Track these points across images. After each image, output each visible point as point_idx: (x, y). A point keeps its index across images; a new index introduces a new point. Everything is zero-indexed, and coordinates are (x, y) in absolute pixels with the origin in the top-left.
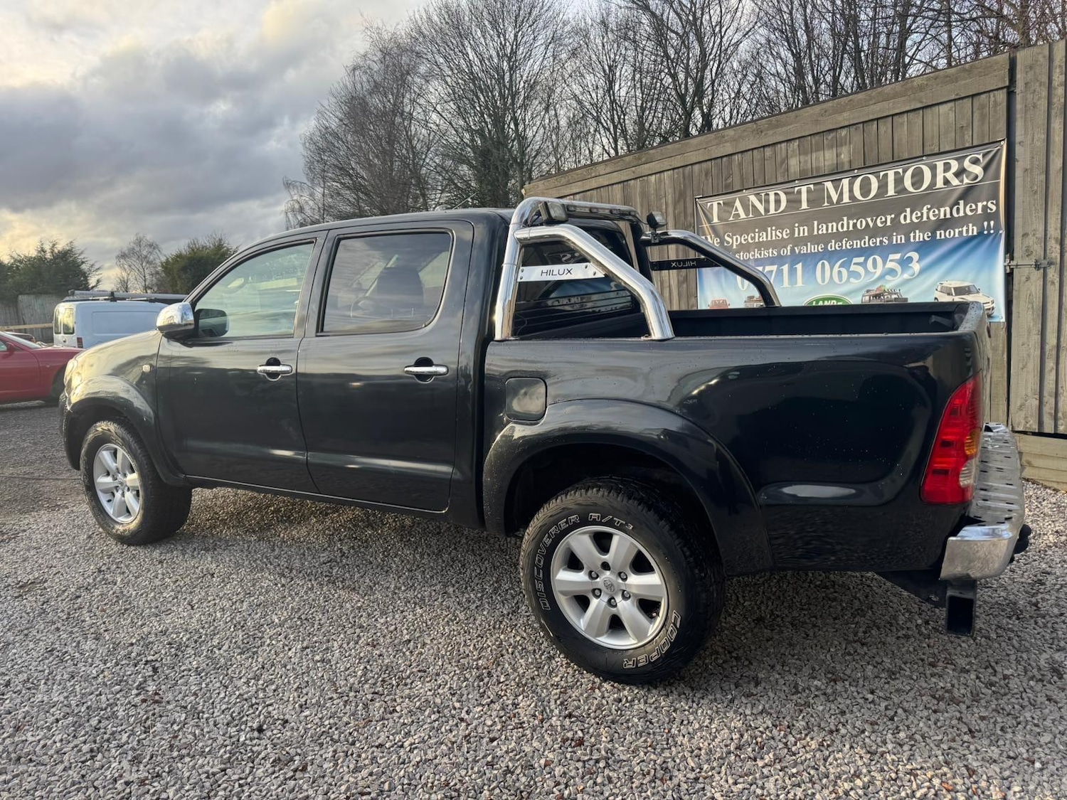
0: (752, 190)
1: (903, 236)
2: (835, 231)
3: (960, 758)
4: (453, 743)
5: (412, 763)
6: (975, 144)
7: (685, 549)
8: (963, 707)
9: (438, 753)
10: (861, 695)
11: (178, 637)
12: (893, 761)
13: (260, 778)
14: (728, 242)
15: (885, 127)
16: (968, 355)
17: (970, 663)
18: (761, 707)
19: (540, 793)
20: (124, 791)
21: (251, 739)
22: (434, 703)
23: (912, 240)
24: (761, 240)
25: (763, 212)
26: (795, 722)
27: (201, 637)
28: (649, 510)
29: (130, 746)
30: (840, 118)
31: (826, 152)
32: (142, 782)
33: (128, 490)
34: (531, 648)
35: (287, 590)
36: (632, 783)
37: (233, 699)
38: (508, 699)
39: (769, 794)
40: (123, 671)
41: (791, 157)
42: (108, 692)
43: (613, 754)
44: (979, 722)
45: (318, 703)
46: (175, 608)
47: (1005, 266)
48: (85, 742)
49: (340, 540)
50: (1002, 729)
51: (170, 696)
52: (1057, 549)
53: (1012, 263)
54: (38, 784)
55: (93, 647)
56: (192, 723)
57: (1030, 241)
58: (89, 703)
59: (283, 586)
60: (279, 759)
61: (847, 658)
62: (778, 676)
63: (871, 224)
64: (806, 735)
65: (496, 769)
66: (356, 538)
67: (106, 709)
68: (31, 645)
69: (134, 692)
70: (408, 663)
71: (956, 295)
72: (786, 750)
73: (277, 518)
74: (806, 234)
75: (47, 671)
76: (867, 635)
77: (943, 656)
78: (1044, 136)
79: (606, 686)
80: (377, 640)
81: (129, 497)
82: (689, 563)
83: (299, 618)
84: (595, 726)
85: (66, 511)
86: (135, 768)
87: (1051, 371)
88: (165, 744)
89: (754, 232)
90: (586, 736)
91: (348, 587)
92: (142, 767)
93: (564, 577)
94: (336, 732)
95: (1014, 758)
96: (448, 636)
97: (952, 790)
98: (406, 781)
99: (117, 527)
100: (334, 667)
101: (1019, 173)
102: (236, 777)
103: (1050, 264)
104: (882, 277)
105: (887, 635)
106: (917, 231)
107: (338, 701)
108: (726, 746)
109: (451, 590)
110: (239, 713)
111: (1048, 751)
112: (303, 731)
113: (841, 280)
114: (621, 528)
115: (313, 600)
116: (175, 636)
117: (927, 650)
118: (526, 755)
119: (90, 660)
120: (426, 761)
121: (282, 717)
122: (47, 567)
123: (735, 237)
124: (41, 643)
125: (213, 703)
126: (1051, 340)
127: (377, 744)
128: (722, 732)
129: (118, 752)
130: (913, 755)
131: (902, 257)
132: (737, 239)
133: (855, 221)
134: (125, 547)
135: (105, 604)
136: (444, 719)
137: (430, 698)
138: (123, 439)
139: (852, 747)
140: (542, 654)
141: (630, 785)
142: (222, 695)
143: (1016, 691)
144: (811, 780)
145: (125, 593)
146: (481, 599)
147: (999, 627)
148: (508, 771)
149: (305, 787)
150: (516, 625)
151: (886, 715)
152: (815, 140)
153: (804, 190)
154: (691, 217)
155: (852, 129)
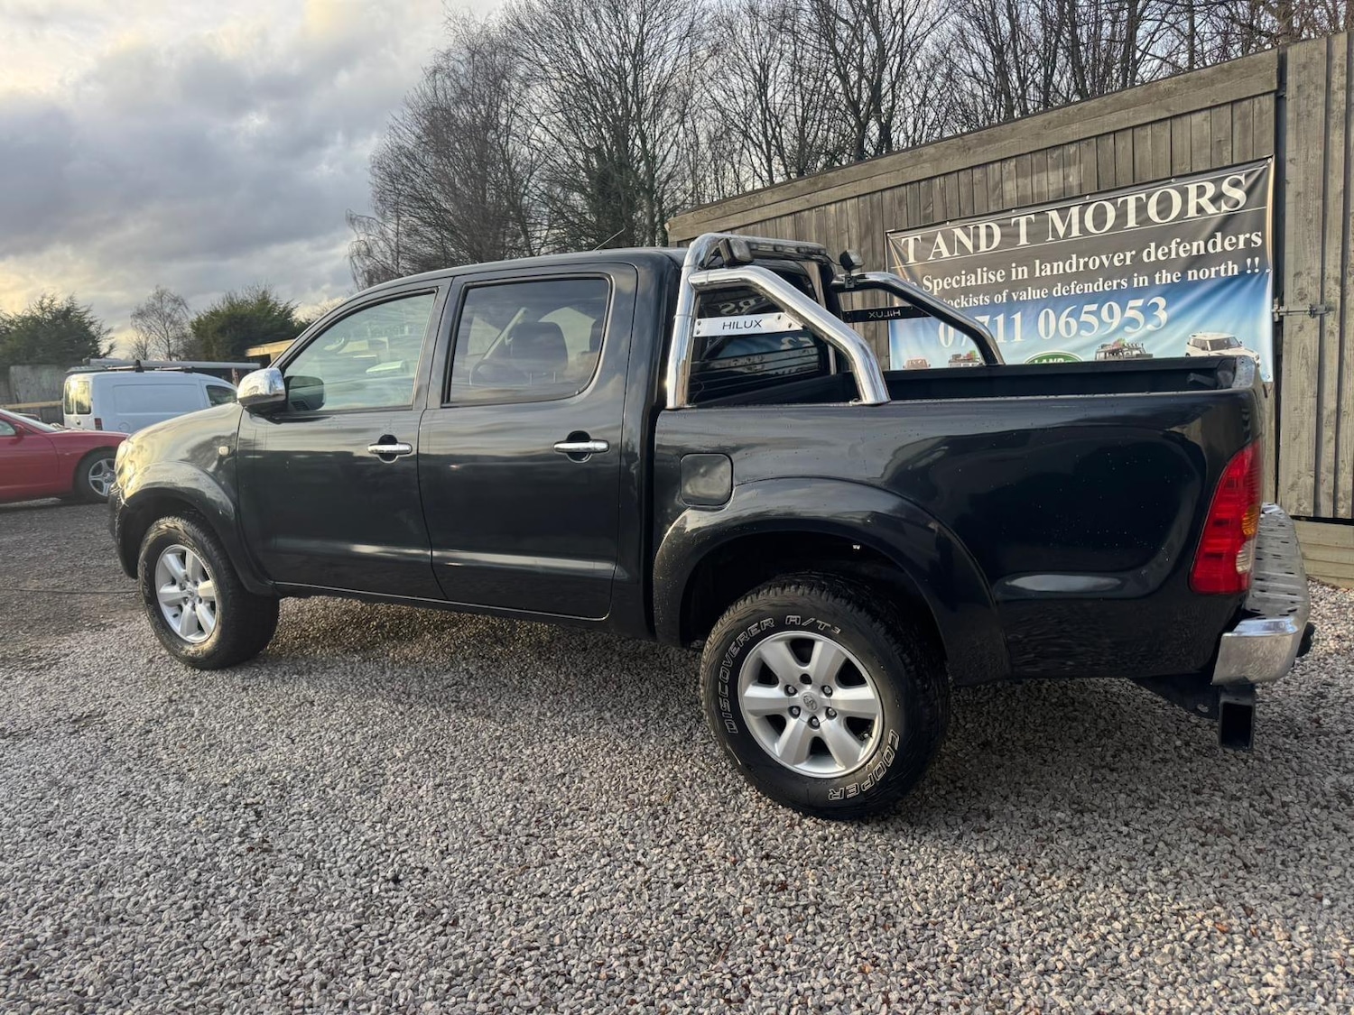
0: (958, 222)
1: (1146, 278)
2: (1061, 271)
3: (1235, 896)
4: (631, 890)
5: (585, 913)
6: (1235, 162)
7: (905, 656)
8: (1236, 839)
9: (614, 902)
10: (1113, 828)
11: (280, 776)
12: (1156, 900)
13: (404, 935)
14: (927, 288)
15: (1124, 143)
16: (1246, 417)
17: (1242, 789)
18: (995, 844)
19: (741, 944)
20: (241, 951)
21: (387, 891)
22: (603, 844)
23: (1157, 282)
24: (969, 284)
25: (971, 250)
26: (1037, 860)
27: (308, 775)
28: (860, 610)
29: (241, 901)
30: (1068, 131)
31: (1050, 173)
32: (262, 942)
33: (201, 601)
34: (711, 781)
35: (407, 719)
36: (850, 931)
37: (358, 846)
38: (691, 839)
39: (1012, 941)
40: (219, 815)
41: (1007, 179)
42: (204, 840)
43: (823, 900)
44: (1255, 855)
45: (462, 848)
46: (271, 743)
47: (1273, 313)
48: (185, 898)
49: (465, 659)
50: (1283, 863)
51: (281, 844)
52: (1339, 657)
53: (1282, 309)
54: (135, 946)
55: (178, 789)
56: (312, 874)
57: (1304, 282)
58: (184, 853)
59: (401, 713)
60: (424, 912)
61: (1094, 785)
62: (1012, 808)
63: (1106, 263)
64: (1051, 874)
65: (686, 918)
66: (483, 657)
67: (204, 860)
68: (100, 790)
69: (237, 839)
70: (565, 800)
71: (1212, 350)
72: (1028, 892)
73: (383, 635)
74: (1026, 276)
75: (125, 819)
76: (1117, 759)
77: (1209, 781)
78: (1320, 152)
79: (808, 822)
80: (525, 774)
81: (202, 611)
82: (909, 672)
83: (427, 751)
84: (799, 868)
85: (115, 631)
86: (250, 927)
87: (1329, 441)
88: (283, 899)
89: (960, 275)
90: (789, 880)
91: (482, 714)
92: (258, 924)
93: (754, 694)
94: (488, 881)
95: (1298, 895)
96: (611, 768)
97: (1227, 932)
98: (579, 934)
99: (187, 647)
100: (476, 807)
101: (1289, 197)
102: (374, 933)
103: (1329, 309)
104: (1120, 328)
105: (1140, 759)
106: (1164, 271)
107: (486, 845)
108: (957, 888)
109: (608, 715)
110: (368, 862)
111: (1337, 887)
112: (448, 881)
113: (1069, 333)
114: (826, 633)
115: (441, 730)
116: (276, 775)
117: (1189, 775)
118: (719, 902)
119: (176, 805)
120: (600, 911)
121: (420, 865)
122: (104, 697)
123: (935, 281)
124: (111, 786)
125: (334, 851)
126: (1330, 404)
127: (539, 893)
128: (952, 872)
129: (227, 909)
130: (1180, 894)
131: (1145, 304)
132: (938, 283)
133: (1086, 259)
134: (197, 672)
135: (184, 740)
136: (616, 863)
137: (597, 840)
138: (194, 538)
139: (1106, 886)
140: (726, 788)
141: (847, 933)
142: (344, 841)
143: (1297, 820)
144: (1060, 924)
145: (207, 725)
146: (645, 725)
147: (1276, 748)
148: (700, 920)
149: (459, 942)
150: (691, 754)
151: (1144, 850)
152: (1037, 158)
153: (1023, 220)
154: (881, 257)
155: (1083, 145)
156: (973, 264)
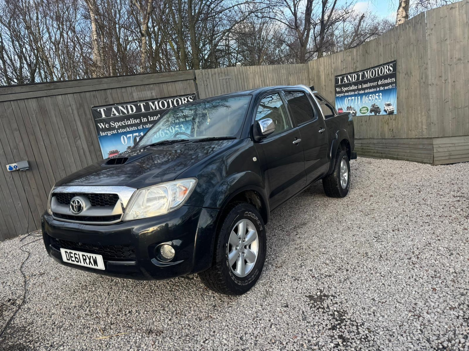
0: (119, 104)
6: (190, 94)
25: (126, 113)
30: (151, 81)
31: (147, 92)
41: (134, 92)
74: (146, 121)
152: (142, 87)
153: (142, 105)
154: (89, 116)
155: (155, 85)
156: (128, 117)
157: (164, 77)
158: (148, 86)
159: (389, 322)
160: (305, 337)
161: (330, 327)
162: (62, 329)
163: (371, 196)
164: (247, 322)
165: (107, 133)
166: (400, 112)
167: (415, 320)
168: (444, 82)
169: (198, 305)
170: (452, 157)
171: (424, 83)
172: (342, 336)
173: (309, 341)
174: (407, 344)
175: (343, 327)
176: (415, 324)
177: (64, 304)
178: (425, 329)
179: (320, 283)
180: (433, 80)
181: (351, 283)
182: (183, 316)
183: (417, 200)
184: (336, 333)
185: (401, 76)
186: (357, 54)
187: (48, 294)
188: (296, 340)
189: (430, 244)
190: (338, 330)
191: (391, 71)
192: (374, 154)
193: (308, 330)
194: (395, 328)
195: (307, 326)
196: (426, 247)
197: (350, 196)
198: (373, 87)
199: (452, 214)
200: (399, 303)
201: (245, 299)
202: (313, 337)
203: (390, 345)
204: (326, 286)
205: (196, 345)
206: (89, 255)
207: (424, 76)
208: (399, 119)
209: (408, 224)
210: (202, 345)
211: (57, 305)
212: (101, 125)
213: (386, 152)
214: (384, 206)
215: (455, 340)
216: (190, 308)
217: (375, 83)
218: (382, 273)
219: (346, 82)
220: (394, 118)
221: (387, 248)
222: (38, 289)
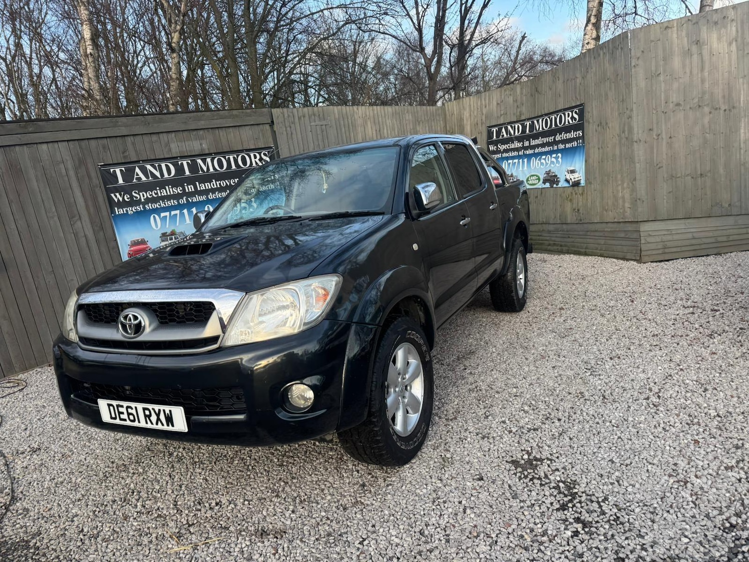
0: (147, 162)
2: (210, 187)
6: (263, 147)
14: (137, 198)
15: (222, 133)
24: (163, 194)
25: (159, 176)
30: (200, 124)
31: (194, 142)
41: (172, 143)
63: (228, 184)
74: (193, 190)
132: (143, 194)
133: (219, 182)
152: (185, 134)
153: (185, 163)
154: (97, 180)
155: (206, 131)
156: (163, 184)
157: (222, 118)
158: (195, 133)
159: (645, 494)
160: (524, 525)
161: (558, 506)
162: (99, 539)
163: (561, 309)
164: (424, 506)
165: (127, 211)
166: (591, 183)
167: (680, 488)
168: (655, 137)
169: (335, 486)
170: (667, 250)
171: (627, 138)
172: (578, 518)
173: (532, 530)
174: (679, 524)
175: (578, 505)
176: (683, 493)
177: (91, 498)
178: (699, 500)
179: (523, 441)
180: (640, 135)
181: (571, 439)
182: (314, 505)
183: (632, 314)
184: (569, 514)
185: (591, 128)
186: (522, 93)
187: (56, 484)
188: (510, 530)
189: (671, 376)
190: (571, 509)
191: (575, 119)
192: (549, 247)
193: (526, 513)
194: (655, 502)
195: (522, 507)
196: (667, 380)
197: (529, 309)
198: (548, 144)
199: (689, 333)
200: (650, 464)
201: (411, 471)
202: (535, 524)
203: (655, 528)
204: (535, 445)
205: (348, 550)
206: (157, 407)
207: (626, 129)
208: (589, 193)
209: (629, 349)
210: (358, 549)
211: (79, 500)
212: (116, 196)
213: (569, 244)
214: (586, 322)
215: (746, 514)
216: (323, 490)
217: (550, 138)
218: (613, 421)
219: (505, 136)
220: (580, 192)
221: (610, 384)
222: (35, 476)
